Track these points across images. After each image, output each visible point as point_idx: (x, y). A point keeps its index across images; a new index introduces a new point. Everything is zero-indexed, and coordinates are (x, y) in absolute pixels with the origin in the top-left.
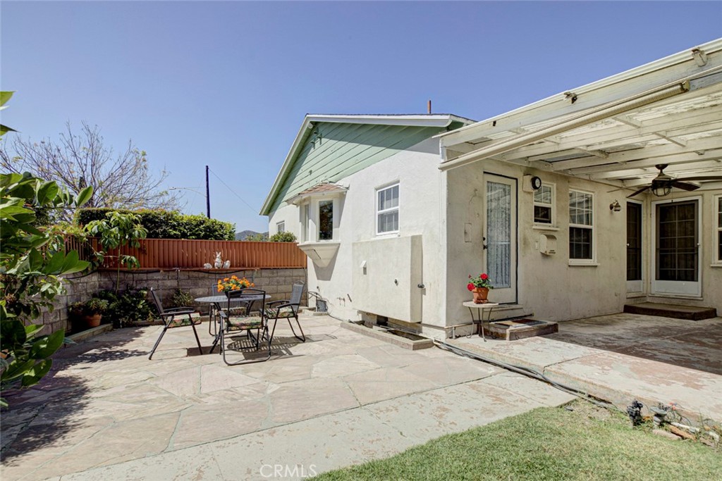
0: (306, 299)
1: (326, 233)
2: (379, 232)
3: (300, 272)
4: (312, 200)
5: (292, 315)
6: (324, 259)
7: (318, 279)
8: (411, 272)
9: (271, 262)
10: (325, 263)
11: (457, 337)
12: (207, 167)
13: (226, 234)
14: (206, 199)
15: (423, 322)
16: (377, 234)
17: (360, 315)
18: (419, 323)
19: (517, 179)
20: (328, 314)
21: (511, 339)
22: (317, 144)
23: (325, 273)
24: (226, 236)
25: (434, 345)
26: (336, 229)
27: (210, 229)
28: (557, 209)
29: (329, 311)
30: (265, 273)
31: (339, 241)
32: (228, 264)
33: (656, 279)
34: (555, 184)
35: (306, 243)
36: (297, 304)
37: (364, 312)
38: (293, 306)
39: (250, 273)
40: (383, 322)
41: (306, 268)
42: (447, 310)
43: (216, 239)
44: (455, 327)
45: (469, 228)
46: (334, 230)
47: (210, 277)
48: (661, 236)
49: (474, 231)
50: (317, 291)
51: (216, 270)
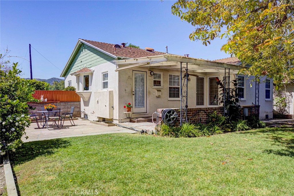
0: (80, 114)
1: (86, 88)
2: (103, 88)
3: (78, 103)
4: (81, 75)
5: (70, 117)
6: (86, 98)
7: (85, 106)
8: (109, 103)
9: (65, 99)
10: (87, 99)
11: (122, 122)
12: (30, 45)
13: (45, 88)
14: (29, 63)
15: (114, 119)
16: (103, 89)
17: (98, 118)
18: (112, 119)
19: (146, 72)
20: (88, 120)
21: (137, 122)
22: (84, 51)
23: (87, 104)
24: (45, 89)
25: (115, 125)
26: (90, 86)
27: (38, 86)
28: (163, 81)
29: (88, 118)
30: (62, 104)
31: (91, 91)
32: (46, 100)
33: (209, 105)
34: (162, 73)
35: (79, 91)
36: (71, 113)
37: (99, 117)
38: (70, 114)
39: (56, 103)
40: (104, 120)
41: (80, 101)
42: (119, 114)
43: (41, 90)
44: (122, 120)
45: (126, 89)
46: (89, 87)
47: (38, 105)
48: (211, 89)
49: (128, 90)
50: (84, 111)
51: (41, 102)
